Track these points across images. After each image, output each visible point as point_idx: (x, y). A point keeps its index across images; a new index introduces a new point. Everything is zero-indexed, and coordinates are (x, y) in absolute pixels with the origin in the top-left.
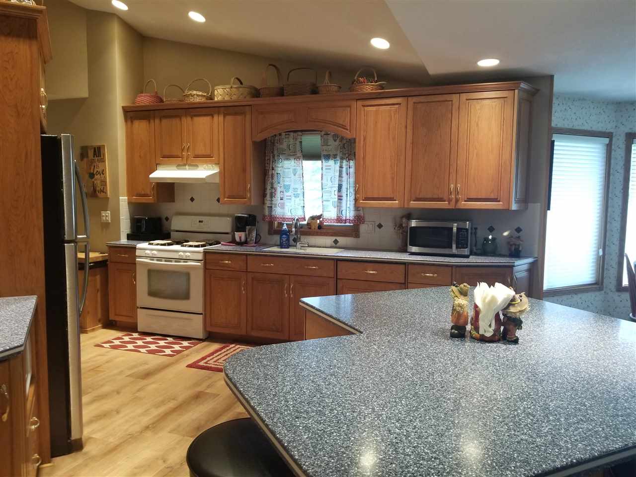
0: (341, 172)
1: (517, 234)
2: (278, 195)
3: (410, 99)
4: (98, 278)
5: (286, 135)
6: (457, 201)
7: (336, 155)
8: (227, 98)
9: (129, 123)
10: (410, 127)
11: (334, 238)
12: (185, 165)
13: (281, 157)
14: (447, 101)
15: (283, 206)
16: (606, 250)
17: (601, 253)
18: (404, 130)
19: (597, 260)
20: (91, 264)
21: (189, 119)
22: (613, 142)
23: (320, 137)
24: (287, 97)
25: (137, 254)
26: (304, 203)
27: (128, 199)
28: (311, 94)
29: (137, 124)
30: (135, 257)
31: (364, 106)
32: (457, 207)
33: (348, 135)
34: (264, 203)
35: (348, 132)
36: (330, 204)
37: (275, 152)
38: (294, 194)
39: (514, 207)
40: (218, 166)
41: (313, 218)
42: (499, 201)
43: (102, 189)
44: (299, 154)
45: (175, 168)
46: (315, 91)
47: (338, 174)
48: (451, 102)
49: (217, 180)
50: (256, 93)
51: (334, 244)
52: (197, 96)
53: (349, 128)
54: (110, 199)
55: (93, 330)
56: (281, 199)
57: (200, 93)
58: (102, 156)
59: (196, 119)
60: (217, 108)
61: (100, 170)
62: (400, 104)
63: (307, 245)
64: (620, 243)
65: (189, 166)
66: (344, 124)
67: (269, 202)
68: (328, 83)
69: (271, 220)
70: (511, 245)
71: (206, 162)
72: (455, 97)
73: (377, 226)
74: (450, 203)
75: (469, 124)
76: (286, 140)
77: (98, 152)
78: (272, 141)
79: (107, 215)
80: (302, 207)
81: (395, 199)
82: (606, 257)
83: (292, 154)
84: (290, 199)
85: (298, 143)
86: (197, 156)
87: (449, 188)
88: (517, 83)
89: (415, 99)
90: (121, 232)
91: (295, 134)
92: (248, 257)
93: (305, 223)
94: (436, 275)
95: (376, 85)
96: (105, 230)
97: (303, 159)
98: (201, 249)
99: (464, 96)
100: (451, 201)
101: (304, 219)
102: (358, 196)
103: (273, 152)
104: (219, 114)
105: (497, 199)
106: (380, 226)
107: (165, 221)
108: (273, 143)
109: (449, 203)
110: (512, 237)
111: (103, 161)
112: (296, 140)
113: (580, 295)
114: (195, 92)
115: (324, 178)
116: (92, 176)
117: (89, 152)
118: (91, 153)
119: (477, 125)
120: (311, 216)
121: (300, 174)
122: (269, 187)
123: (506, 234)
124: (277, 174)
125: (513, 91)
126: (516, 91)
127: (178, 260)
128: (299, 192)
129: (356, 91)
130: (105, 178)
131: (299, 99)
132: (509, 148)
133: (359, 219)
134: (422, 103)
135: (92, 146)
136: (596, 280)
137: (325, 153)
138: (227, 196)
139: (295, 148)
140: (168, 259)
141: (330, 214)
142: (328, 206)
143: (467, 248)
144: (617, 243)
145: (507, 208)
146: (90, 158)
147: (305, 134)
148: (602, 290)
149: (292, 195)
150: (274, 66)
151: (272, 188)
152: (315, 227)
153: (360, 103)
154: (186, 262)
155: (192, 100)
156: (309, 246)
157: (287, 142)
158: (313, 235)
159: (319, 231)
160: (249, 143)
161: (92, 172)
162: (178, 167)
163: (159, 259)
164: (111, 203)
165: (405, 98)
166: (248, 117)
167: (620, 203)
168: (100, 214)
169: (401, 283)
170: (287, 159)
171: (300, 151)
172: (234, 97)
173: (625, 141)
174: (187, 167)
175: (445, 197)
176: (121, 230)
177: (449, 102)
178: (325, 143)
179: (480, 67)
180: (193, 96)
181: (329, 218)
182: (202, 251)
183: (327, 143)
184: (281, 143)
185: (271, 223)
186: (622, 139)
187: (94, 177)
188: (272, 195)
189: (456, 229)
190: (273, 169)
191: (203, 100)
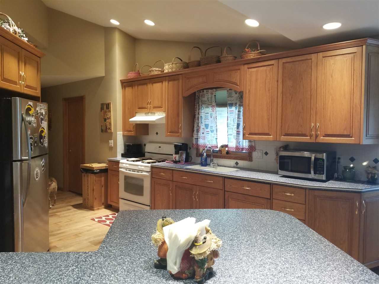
0: (239, 115)
1: (374, 164)
2: (201, 131)
3: (280, 60)
4: (103, 178)
5: (207, 91)
6: (317, 136)
7: (236, 103)
8: (170, 71)
9: (124, 89)
10: (280, 81)
11: (235, 161)
12: (149, 113)
13: (203, 106)
14: (308, 59)
15: (204, 138)
18: (276, 83)
20: (98, 171)
21: (151, 85)
23: (226, 92)
24: (203, 67)
25: (119, 166)
26: (217, 137)
27: (123, 133)
28: (217, 63)
29: (127, 89)
30: (119, 168)
31: (248, 68)
32: (317, 141)
33: (239, 89)
34: (193, 136)
35: (238, 87)
36: (232, 136)
37: (200, 103)
38: (211, 130)
39: (366, 141)
40: (165, 113)
41: (222, 146)
42: (352, 137)
43: (109, 127)
44: (214, 104)
45: (144, 115)
46: (219, 61)
47: (237, 116)
48: (310, 60)
49: (164, 122)
50: (186, 66)
51: (235, 165)
52: (155, 71)
53: (239, 85)
54: (113, 133)
55: (98, 209)
56: (203, 134)
57: (157, 69)
58: (110, 109)
59: (155, 85)
60: (164, 78)
61: (109, 117)
62: (273, 65)
63: (217, 165)
65: (151, 113)
66: (235, 82)
67: (196, 135)
68: (225, 55)
69: (197, 147)
70: (368, 174)
71: (159, 111)
72: (313, 56)
73: (265, 153)
74: (312, 138)
75: (325, 76)
76: (207, 95)
77: (108, 106)
78: (198, 96)
79: (111, 142)
80: (216, 139)
81: (270, 134)
83: (210, 104)
84: (209, 133)
85: (213, 96)
86: (154, 108)
87: (310, 126)
88: (364, 40)
89: (284, 60)
90: (118, 153)
91: (211, 91)
92: (174, 171)
93: (218, 149)
94: (292, 195)
95: (257, 53)
96: (110, 151)
97: (217, 107)
98: (149, 165)
99: (321, 55)
100: (312, 136)
101: (217, 147)
102: (245, 132)
103: (198, 103)
104: (165, 80)
105: (350, 135)
106: (266, 153)
107: (144, 146)
108: (199, 97)
109: (310, 138)
110: (369, 167)
111: (110, 111)
112: (212, 95)
114: (154, 69)
115: (229, 118)
116: (105, 120)
117: (104, 106)
118: (105, 107)
119: (332, 76)
120: (222, 145)
121: (214, 117)
122: (196, 126)
123: (365, 164)
124: (201, 117)
125: (361, 47)
126: (364, 47)
127: (138, 171)
128: (214, 129)
129: (244, 58)
130: (111, 121)
131: (208, 67)
132: (359, 93)
133: (252, 148)
134: (289, 62)
135: (105, 103)
137: (229, 102)
138: (169, 131)
139: (211, 100)
140: (134, 170)
141: (232, 144)
142: (231, 138)
143: (323, 174)
145: (359, 143)
146: (105, 110)
147: (217, 90)
149: (210, 131)
150: (198, 48)
151: (198, 126)
152: (224, 153)
153: (246, 66)
154: (142, 172)
155: (152, 73)
156: (218, 166)
157: (208, 95)
158: (222, 158)
159: (227, 155)
160: (181, 97)
161: (105, 118)
162: (146, 114)
163: (130, 170)
164: (114, 135)
165: (277, 60)
166: (181, 81)
168: (109, 142)
169: (267, 199)
170: (207, 107)
171: (215, 102)
172: (174, 70)
174: (150, 114)
175: (308, 134)
176: (118, 151)
177: (309, 60)
178: (230, 96)
179: (326, 30)
180: (153, 71)
181: (232, 147)
182: (150, 166)
183: (231, 95)
184: (203, 96)
185: (198, 149)
187: (106, 120)
188: (198, 131)
189: (314, 158)
190: (199, 114)
191: (160, 73)
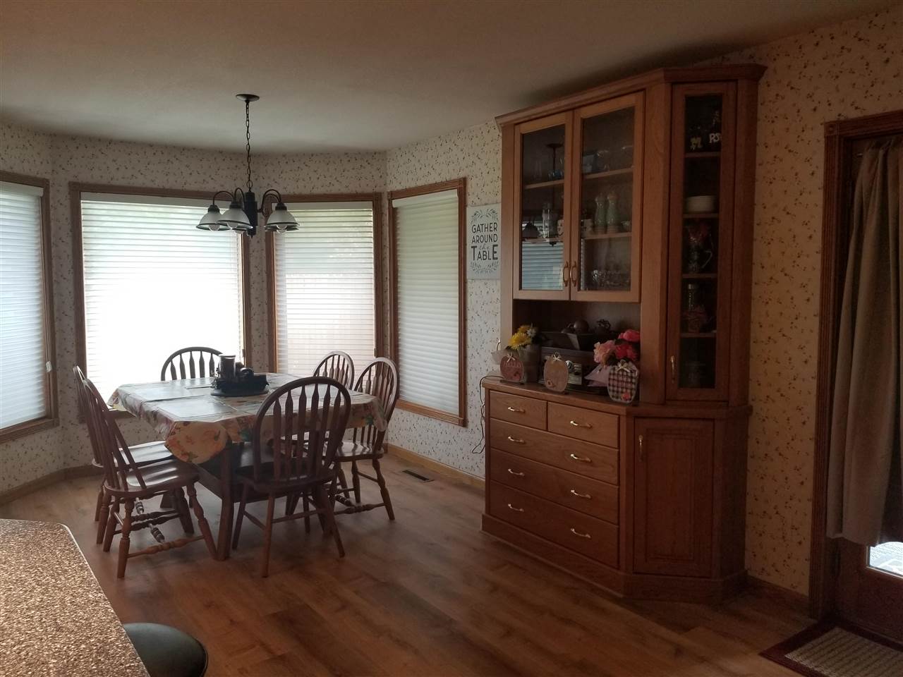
16: (58, 361)
17: (49, 369)
19: (45, 379)
22: (51, 195)
64: (77, 350)
82: (59, 373)
113: (20, 441)
136: (47, 410)
144: (73, 349)
148: (58, 425)
167: (71, 288)
173: (69, 194)
186: (65, 190)
